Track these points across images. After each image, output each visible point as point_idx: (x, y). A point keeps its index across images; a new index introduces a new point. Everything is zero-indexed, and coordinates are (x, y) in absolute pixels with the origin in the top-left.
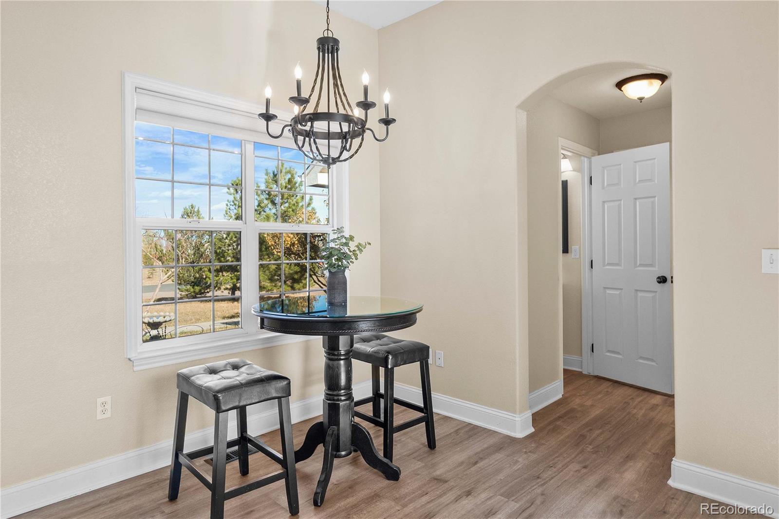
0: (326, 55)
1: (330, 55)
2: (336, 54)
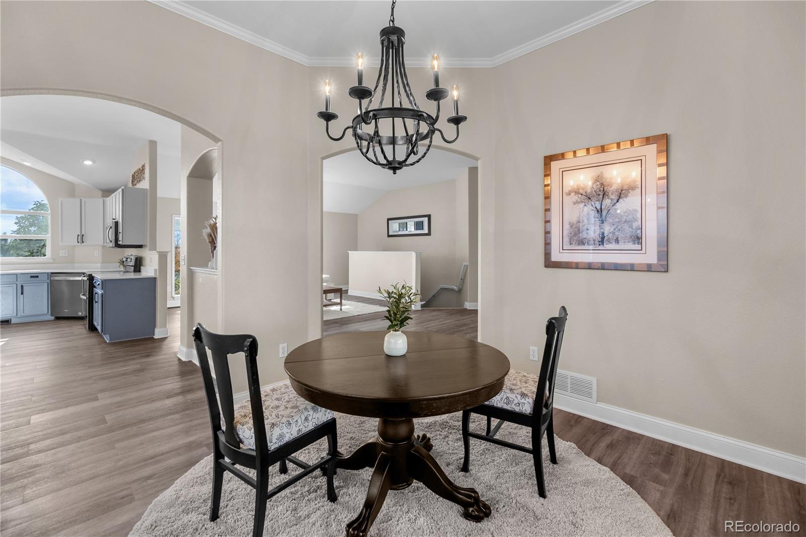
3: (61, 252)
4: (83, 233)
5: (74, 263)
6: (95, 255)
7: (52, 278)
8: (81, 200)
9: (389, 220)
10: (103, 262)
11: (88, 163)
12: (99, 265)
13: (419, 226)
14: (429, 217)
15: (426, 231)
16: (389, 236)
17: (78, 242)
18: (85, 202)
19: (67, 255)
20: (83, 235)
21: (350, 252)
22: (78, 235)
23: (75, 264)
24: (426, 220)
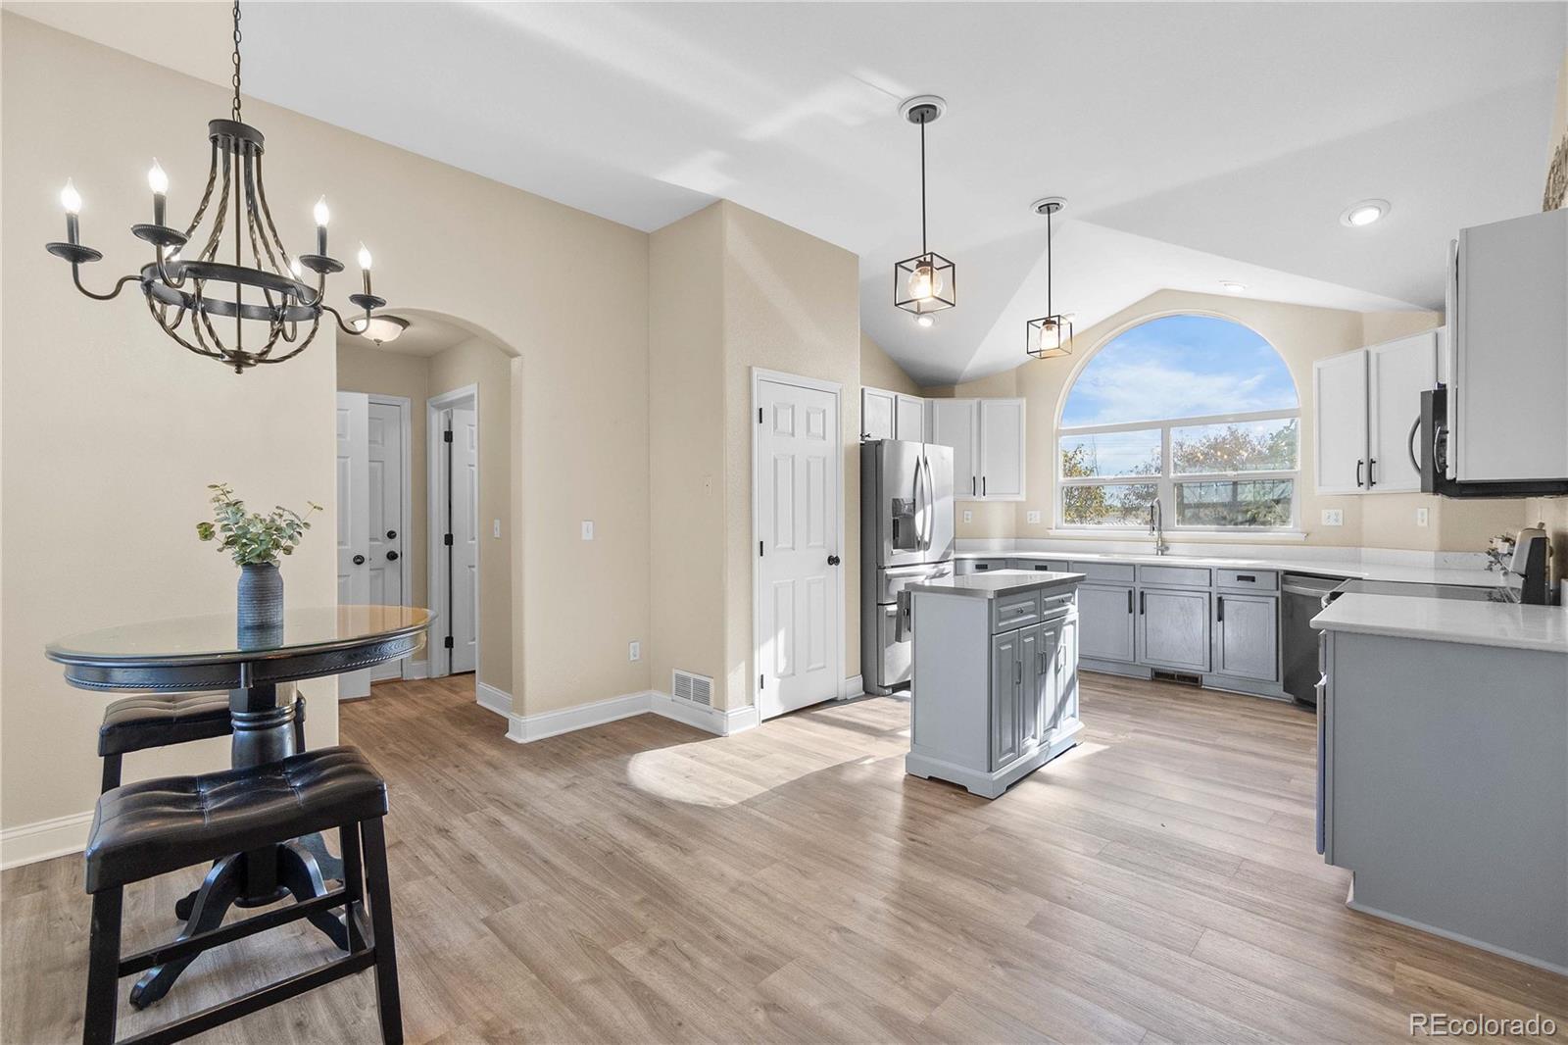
0: (233, 156)
1: (241, 158)
2: (254, 159)
3: (1325, 513)
4: (1374, 456)
5: (1361, 546)
6: (1419, 523)
7: (1287, 588)
8: (1368, 354)
10: (1445, 548)
11: (1366, 217)
12: (1429, 557)
17: (1360, 484)
18: (1378, 355)
19: (1341, 524)
20: (1373, 462)
22: (1360, 463)
23: (1363, 549)
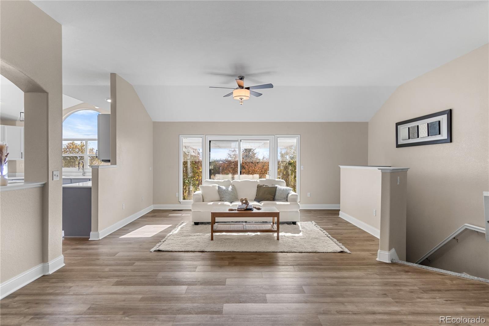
9: (398, 124)
13: (434, 129)
14: (450, 113)
15: (444, 135)
16: (398, 146)
21: (341, 167)
24: (444, 119)
